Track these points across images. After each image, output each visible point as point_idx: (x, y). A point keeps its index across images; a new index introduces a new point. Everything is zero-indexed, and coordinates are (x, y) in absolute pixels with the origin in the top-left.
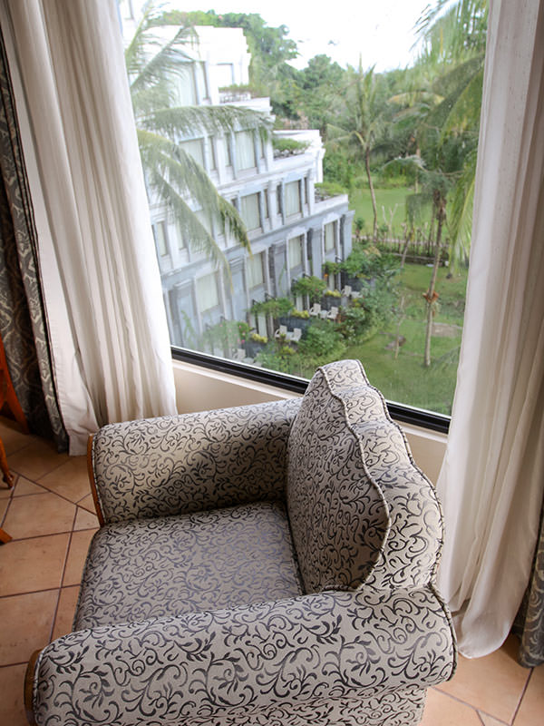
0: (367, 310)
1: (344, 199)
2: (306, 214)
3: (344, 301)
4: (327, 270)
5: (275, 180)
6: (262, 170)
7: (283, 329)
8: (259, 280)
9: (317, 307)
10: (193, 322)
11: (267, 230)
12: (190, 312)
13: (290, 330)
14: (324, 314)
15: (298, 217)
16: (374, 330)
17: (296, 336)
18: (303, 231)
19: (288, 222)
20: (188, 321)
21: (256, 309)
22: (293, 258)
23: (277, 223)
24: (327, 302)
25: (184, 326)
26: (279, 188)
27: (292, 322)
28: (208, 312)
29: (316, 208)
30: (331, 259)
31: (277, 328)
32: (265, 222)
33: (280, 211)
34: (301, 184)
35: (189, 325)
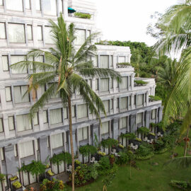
0: (165, 141)
1: (160, 102)
2: (145, 105)
3: (156, 137)
4: (151, 125)
5: (134, 93)
6: (130, 89)
7: (132, 144)
8: (125, 126)
9: (146, 138)
10: (98, 137)
11: (129, 109)
12: (97, 134)
13: (134, 145)
14: (148, 141)
15: (142, 106)
16: (166, 149)
17: (136, 147)
18: (143, 111)
19: (138, 107)
20: (96, 136)
21: (122, 136)
22: (138, 120)
23: (133, 107)
24: (150, 137)
25: (94, 138)
26: (135, 96)
27: (136, 142)
28: (103, 135)
29: (149, 104)
30: (154, 121)
31: (130, 143)
32: (129, 107)
33: (135, 103)
34: (144, 95)
35: (96, 138)
